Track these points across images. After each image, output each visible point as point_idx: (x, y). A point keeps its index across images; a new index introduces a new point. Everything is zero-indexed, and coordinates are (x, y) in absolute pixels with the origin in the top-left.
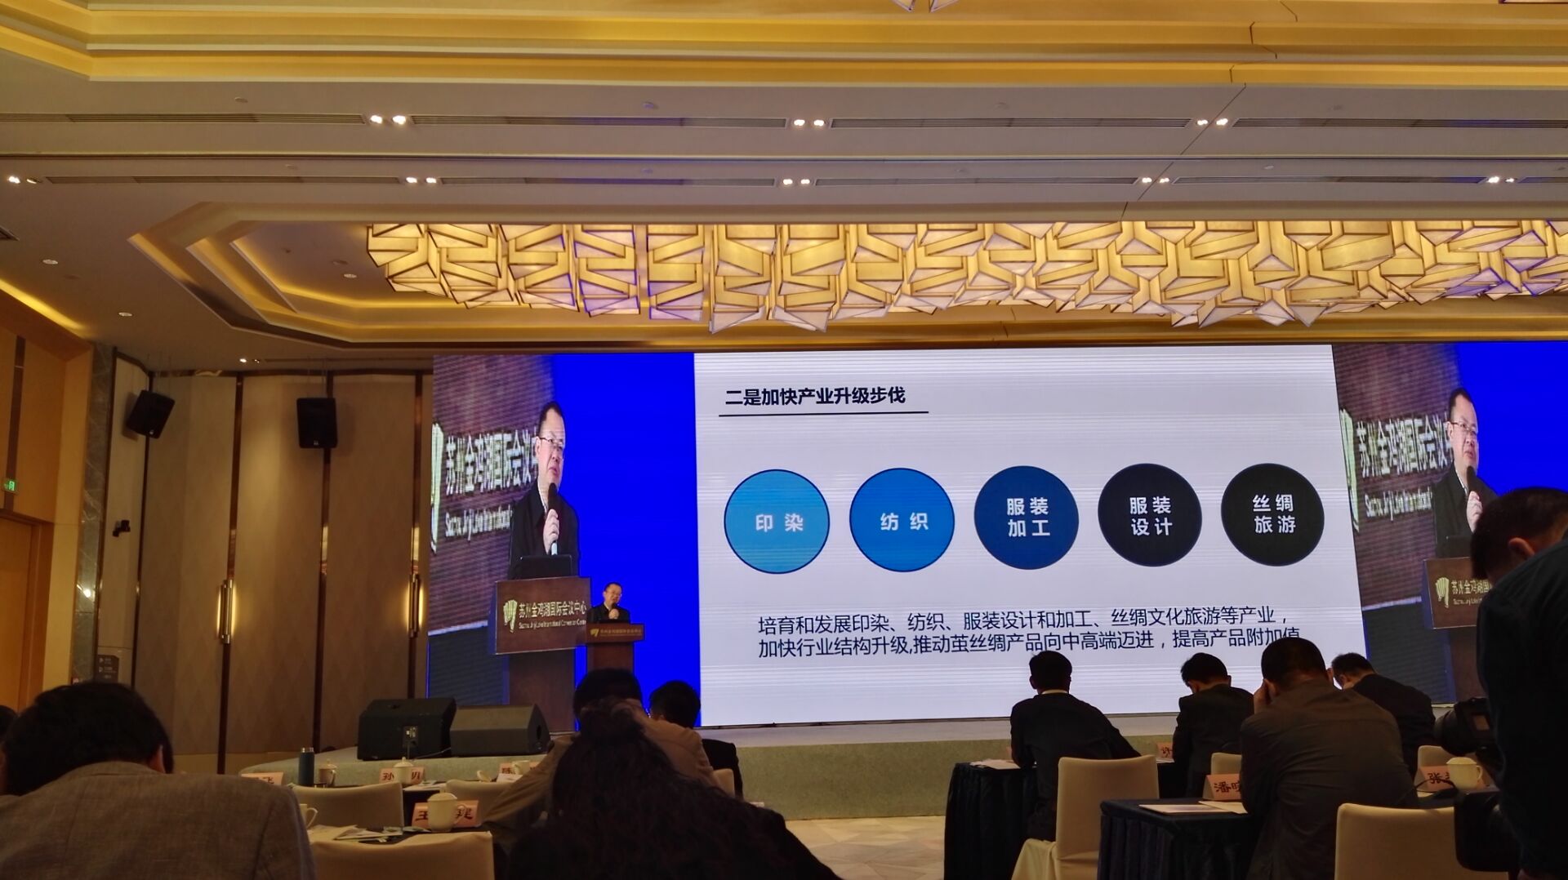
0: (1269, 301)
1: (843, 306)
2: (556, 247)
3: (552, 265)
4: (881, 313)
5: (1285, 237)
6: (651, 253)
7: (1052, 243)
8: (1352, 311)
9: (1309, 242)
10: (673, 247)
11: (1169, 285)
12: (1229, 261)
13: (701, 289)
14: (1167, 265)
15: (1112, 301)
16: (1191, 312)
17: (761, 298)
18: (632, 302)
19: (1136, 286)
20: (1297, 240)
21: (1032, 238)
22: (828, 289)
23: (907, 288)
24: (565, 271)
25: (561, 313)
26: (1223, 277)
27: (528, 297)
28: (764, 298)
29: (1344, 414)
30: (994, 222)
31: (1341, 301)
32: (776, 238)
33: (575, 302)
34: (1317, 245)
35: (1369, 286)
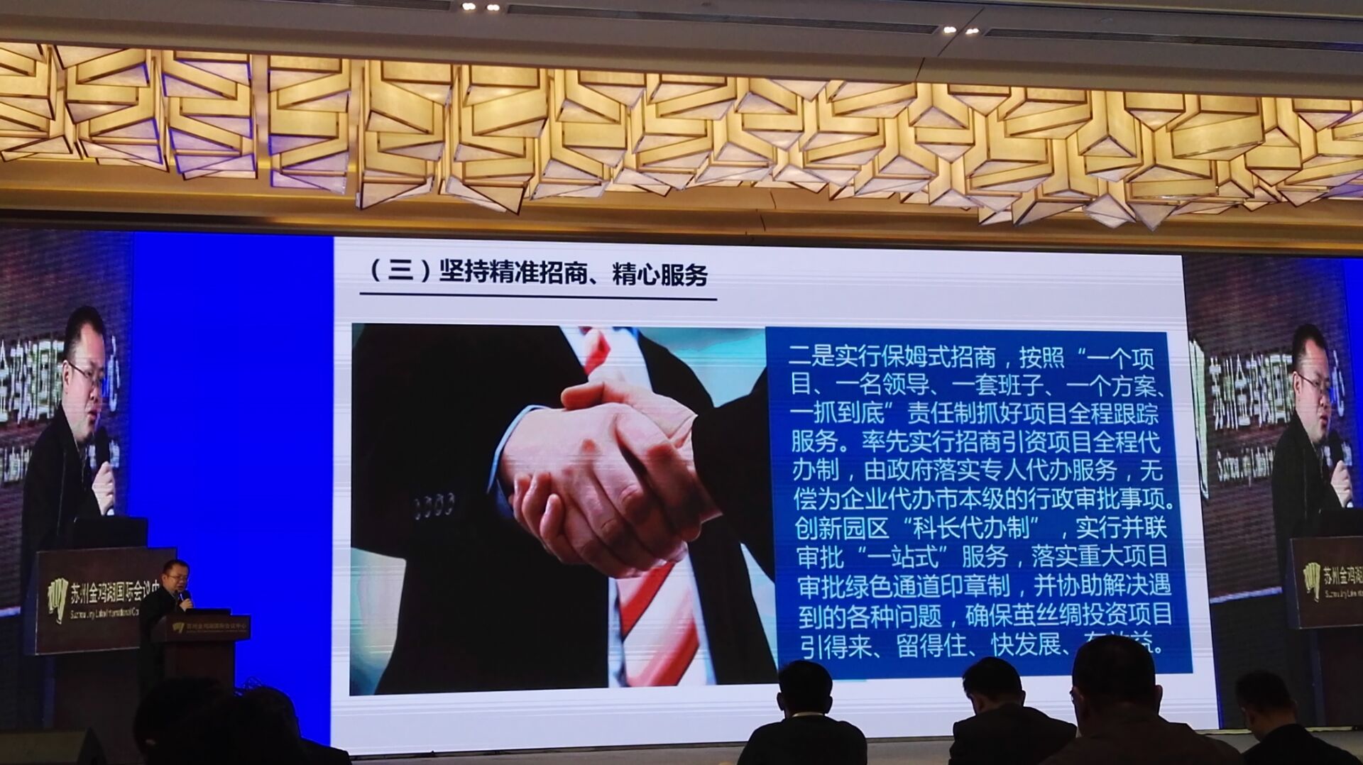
0: (1103, 196)
1: (544, 180)
2: (137, 79)
3: (131, 105)
4: (595, 192)
5: (1126, 113)
6: (274, 95)
7: (826, 107)
8: (1209, 212)
9: (1156, 120)
10: (306, 88)
11: (976, 169)
12: (1054, 141)
13: (345, 148)
14: (973, 144)
15: (903, 188)
16: (1003, 207)
17: (430, 164)
18: (246, 162)
19: (934, 170)
20: (1139, 118)
21: (799, 99)
22: (523, 156)
23: (631, 159)
24: (151, 115)
25: (141, 173)
26: (1046, 162)
27: (93, 149)
28: (435, 167)
29: (1195, 345)
30: (750, 76)
31: (1195, 199)
32: (451, 84)
33: (162, 158)
34: (1166, 125)
35: (1231, 180)
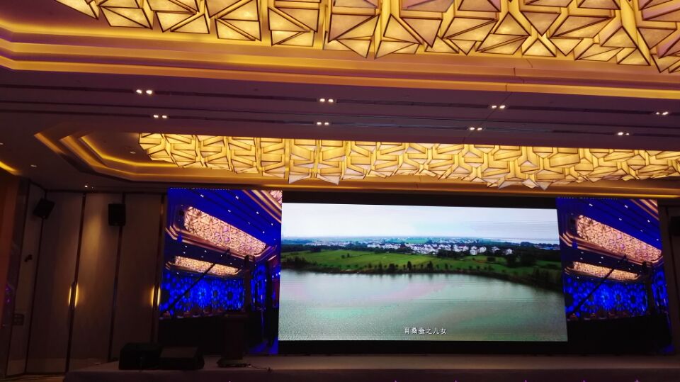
0: (528, 179)
1: (346, 174)
2: (221, 145)
3: (219, 152)
4: (361, 177)
5: (533, 154)
6: (262, 149)
8: (563, 184)
9: (544, 156)
10: (271, 147)
11: (485, 171)
12: (510, 162)
13: (284, 164)
14: (483, 163)
16: (495, 182)
17: (311, 169)
18: (255, 169)
19: (471, 170)
20: (538, 155)
21: (426, 149)
22: (338, 167)
23: (373, 167)
24: (226, 155)
25: (223, 171)
26: (507, 168)
27: (208, 165)
30: (409, 142)
31: (558, 180)
32: (316, 145)
34: (547, 157)
35: (570, 174)
